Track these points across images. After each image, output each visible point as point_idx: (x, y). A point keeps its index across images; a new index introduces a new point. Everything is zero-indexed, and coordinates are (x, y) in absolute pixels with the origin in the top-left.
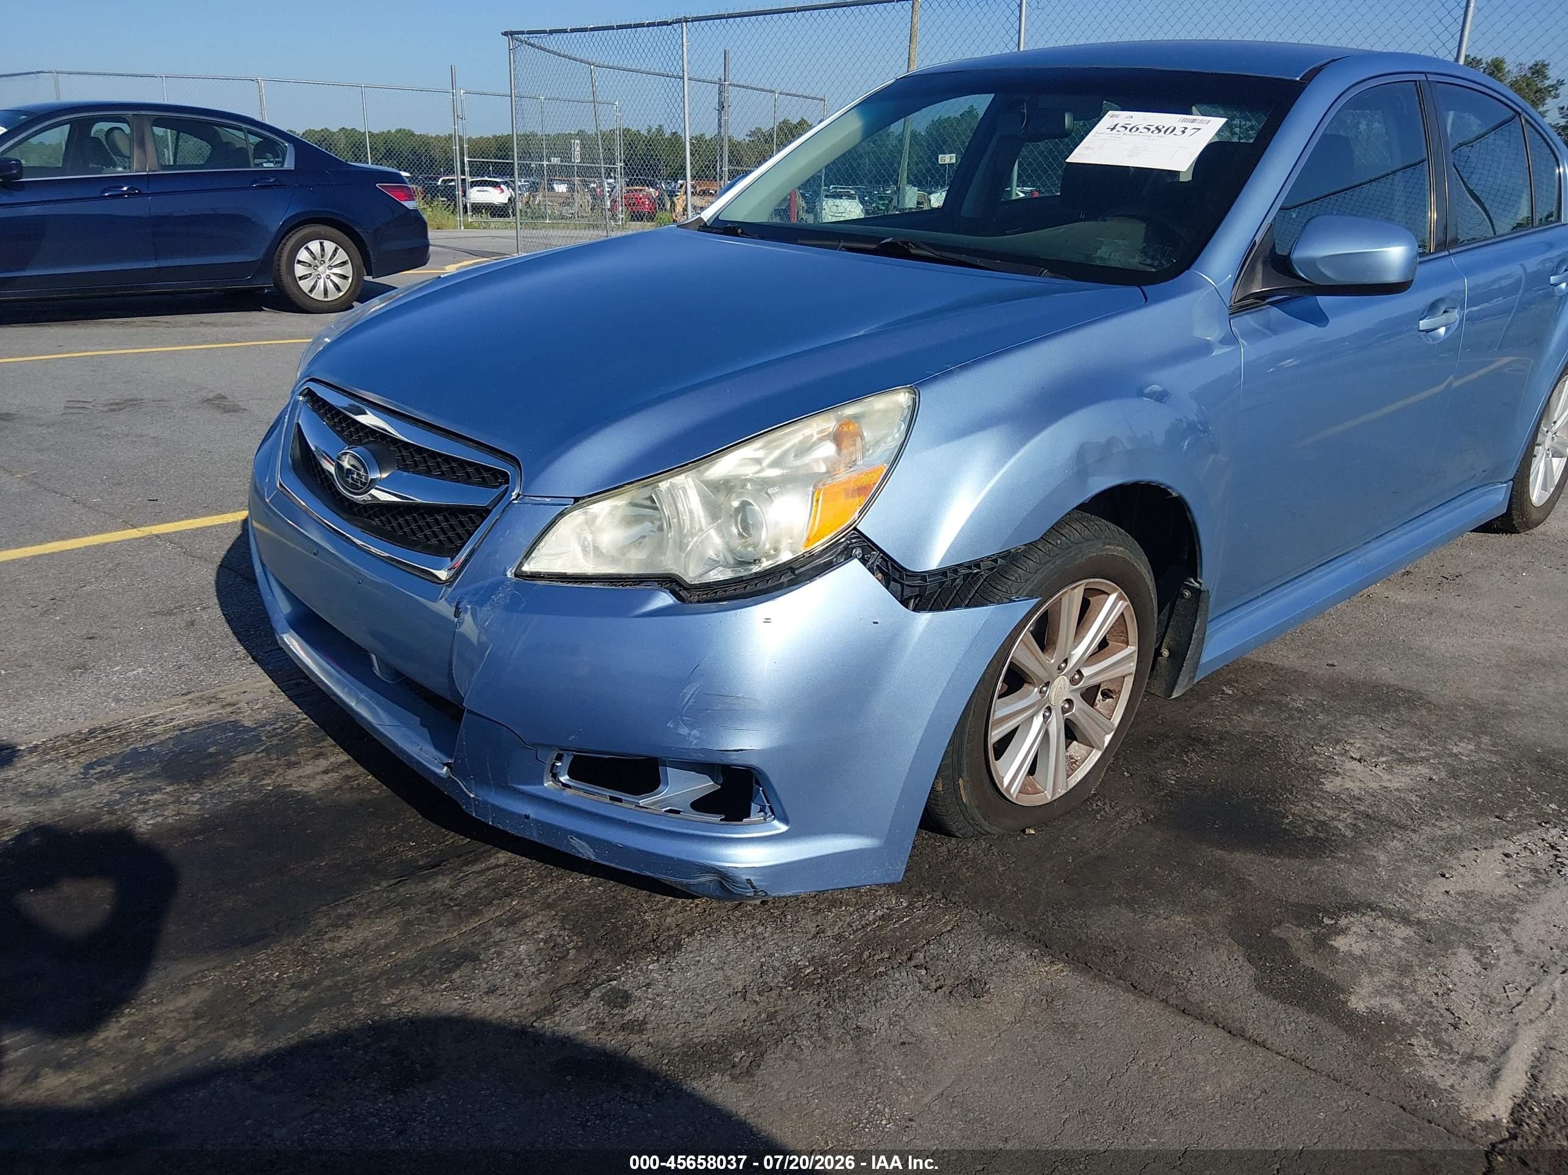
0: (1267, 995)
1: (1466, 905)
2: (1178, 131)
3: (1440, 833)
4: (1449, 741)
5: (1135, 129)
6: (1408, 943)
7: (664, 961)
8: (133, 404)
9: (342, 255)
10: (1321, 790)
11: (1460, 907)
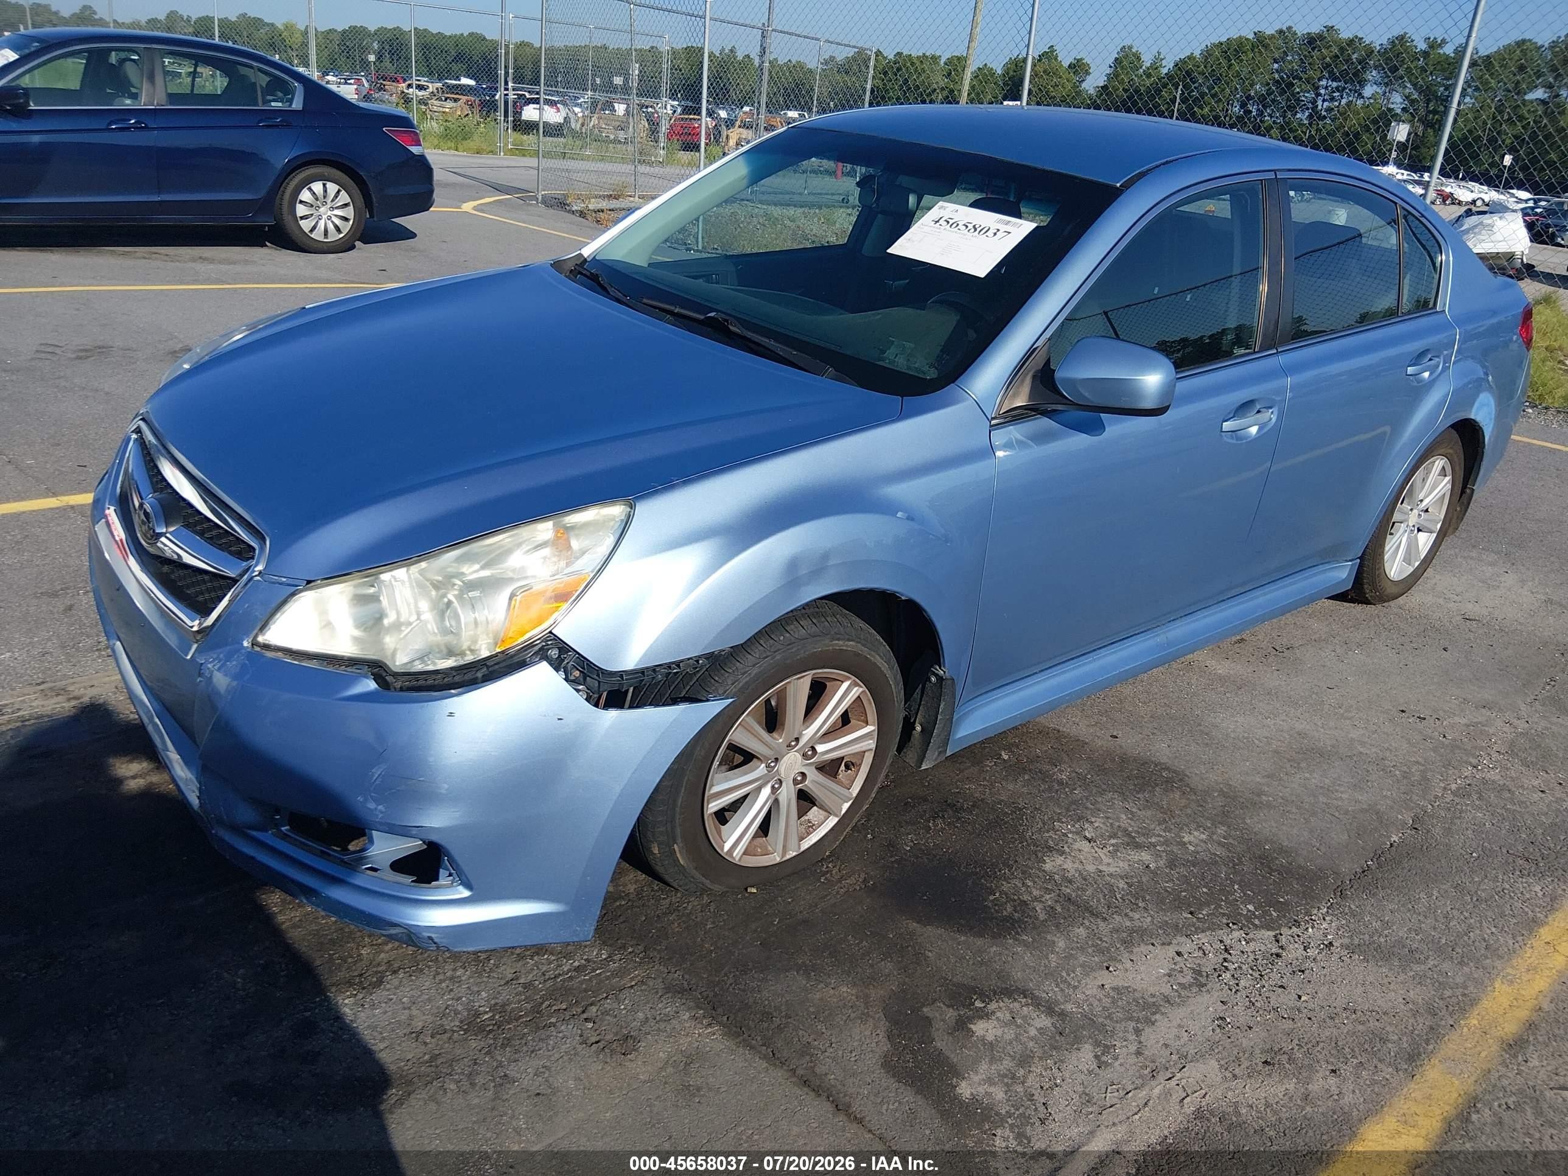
0: (888, 1072)
1: (1114, 1002)
2: (990, 233)
3: (1128, 924)
4: (1185, 828)
5: (955, 225)
6: (1040, 1034)
7: (360, 996)
8: (101, 350)
9: (344, 197)
10: (1039, 869)
11: (1107, 1002)
